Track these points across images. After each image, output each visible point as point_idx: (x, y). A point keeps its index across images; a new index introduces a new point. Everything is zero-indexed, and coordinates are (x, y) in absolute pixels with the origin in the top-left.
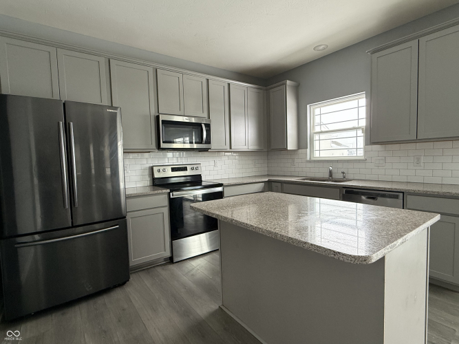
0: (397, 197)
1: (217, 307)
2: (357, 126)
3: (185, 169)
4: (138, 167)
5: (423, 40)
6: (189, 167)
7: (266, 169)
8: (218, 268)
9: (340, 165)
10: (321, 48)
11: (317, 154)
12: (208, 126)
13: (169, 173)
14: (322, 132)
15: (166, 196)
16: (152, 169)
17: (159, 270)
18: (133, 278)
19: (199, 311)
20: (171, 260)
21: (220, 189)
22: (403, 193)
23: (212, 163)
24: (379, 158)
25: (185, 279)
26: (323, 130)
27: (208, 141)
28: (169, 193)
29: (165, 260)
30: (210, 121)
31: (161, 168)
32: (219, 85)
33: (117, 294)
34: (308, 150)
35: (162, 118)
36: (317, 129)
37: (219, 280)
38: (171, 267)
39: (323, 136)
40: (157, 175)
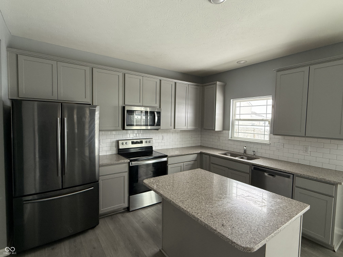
0: (289, 177)
1: (159, 250)
2: (265, 119)
3: (141, 142)
4: (109, 140)
5: (312, 67)
6: (144, 141)
7: (200, 141)
8: (161, 218)
9: (252, 145)
10: (242, 62)
11: (236, 135)
12: (159, 113)
13: (130, 146)
14: (240, 120)
15: (127, 164)
16: (118, 142)
17: (119, 216)
18: (101, 222)
19: (145, 253)
20: (128, 209)
21: (165, 159)
22: (293, 175)
23: (161, 138)
24: (279, 144)
25: (137, 225)
26: (242, 118)
27: (159, 124)
28: (129, 163)
29: (124, 209)
30: (161, 110)
31: (124, 142)
32: (168, 83)
33: (90, 235)
34: (230, 131)
35: (127, 108)
36: (237, 117)
37: (160, 227)
38: (128, 215)
39: (241, 123)
40: (121, 147)
